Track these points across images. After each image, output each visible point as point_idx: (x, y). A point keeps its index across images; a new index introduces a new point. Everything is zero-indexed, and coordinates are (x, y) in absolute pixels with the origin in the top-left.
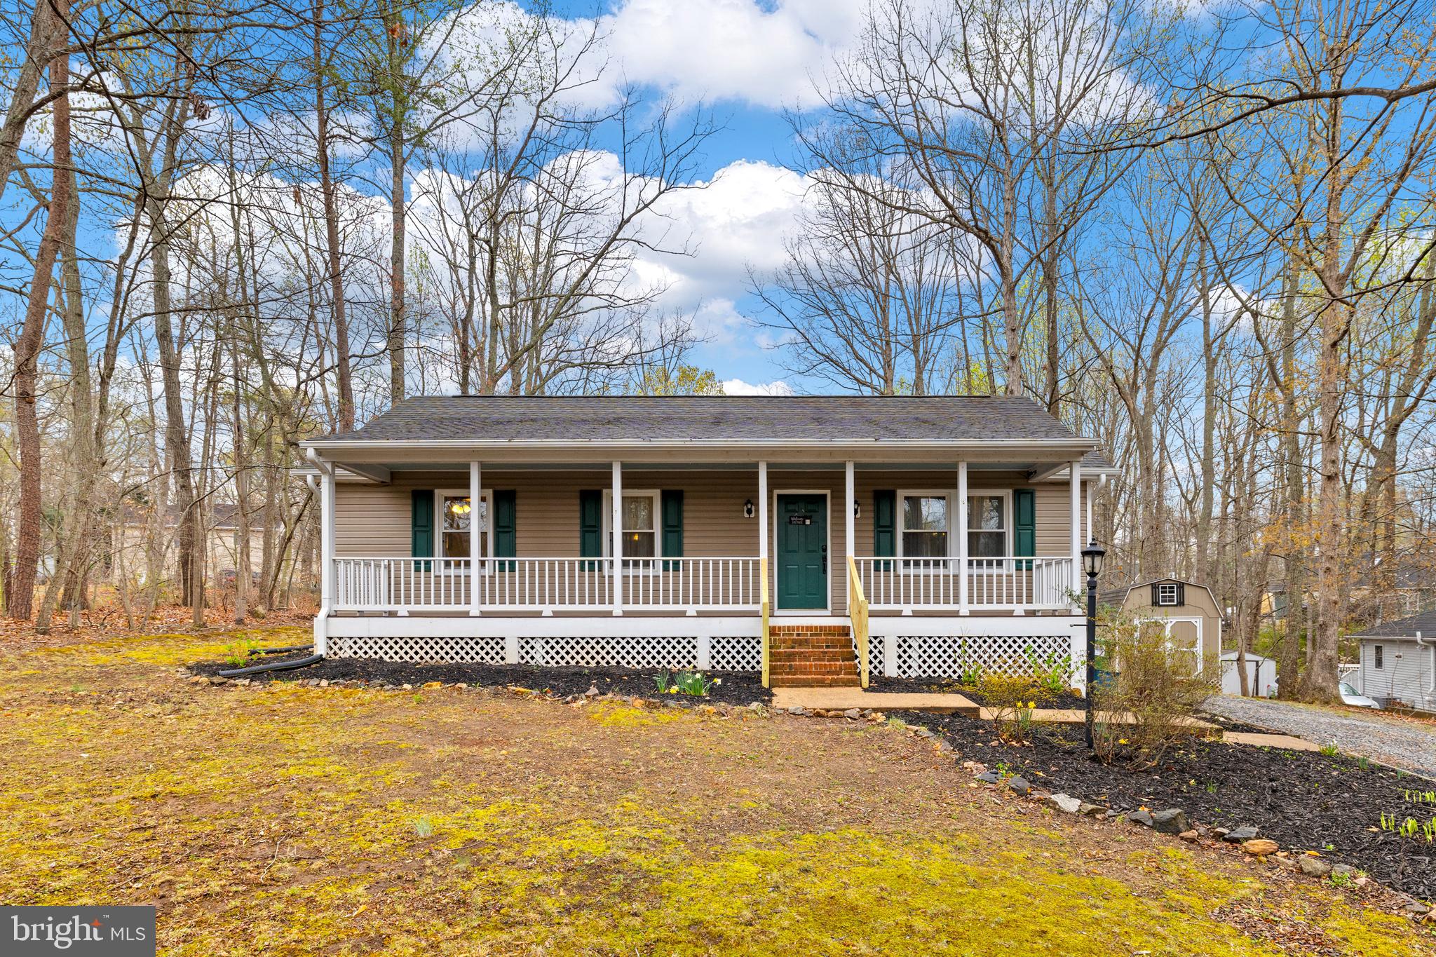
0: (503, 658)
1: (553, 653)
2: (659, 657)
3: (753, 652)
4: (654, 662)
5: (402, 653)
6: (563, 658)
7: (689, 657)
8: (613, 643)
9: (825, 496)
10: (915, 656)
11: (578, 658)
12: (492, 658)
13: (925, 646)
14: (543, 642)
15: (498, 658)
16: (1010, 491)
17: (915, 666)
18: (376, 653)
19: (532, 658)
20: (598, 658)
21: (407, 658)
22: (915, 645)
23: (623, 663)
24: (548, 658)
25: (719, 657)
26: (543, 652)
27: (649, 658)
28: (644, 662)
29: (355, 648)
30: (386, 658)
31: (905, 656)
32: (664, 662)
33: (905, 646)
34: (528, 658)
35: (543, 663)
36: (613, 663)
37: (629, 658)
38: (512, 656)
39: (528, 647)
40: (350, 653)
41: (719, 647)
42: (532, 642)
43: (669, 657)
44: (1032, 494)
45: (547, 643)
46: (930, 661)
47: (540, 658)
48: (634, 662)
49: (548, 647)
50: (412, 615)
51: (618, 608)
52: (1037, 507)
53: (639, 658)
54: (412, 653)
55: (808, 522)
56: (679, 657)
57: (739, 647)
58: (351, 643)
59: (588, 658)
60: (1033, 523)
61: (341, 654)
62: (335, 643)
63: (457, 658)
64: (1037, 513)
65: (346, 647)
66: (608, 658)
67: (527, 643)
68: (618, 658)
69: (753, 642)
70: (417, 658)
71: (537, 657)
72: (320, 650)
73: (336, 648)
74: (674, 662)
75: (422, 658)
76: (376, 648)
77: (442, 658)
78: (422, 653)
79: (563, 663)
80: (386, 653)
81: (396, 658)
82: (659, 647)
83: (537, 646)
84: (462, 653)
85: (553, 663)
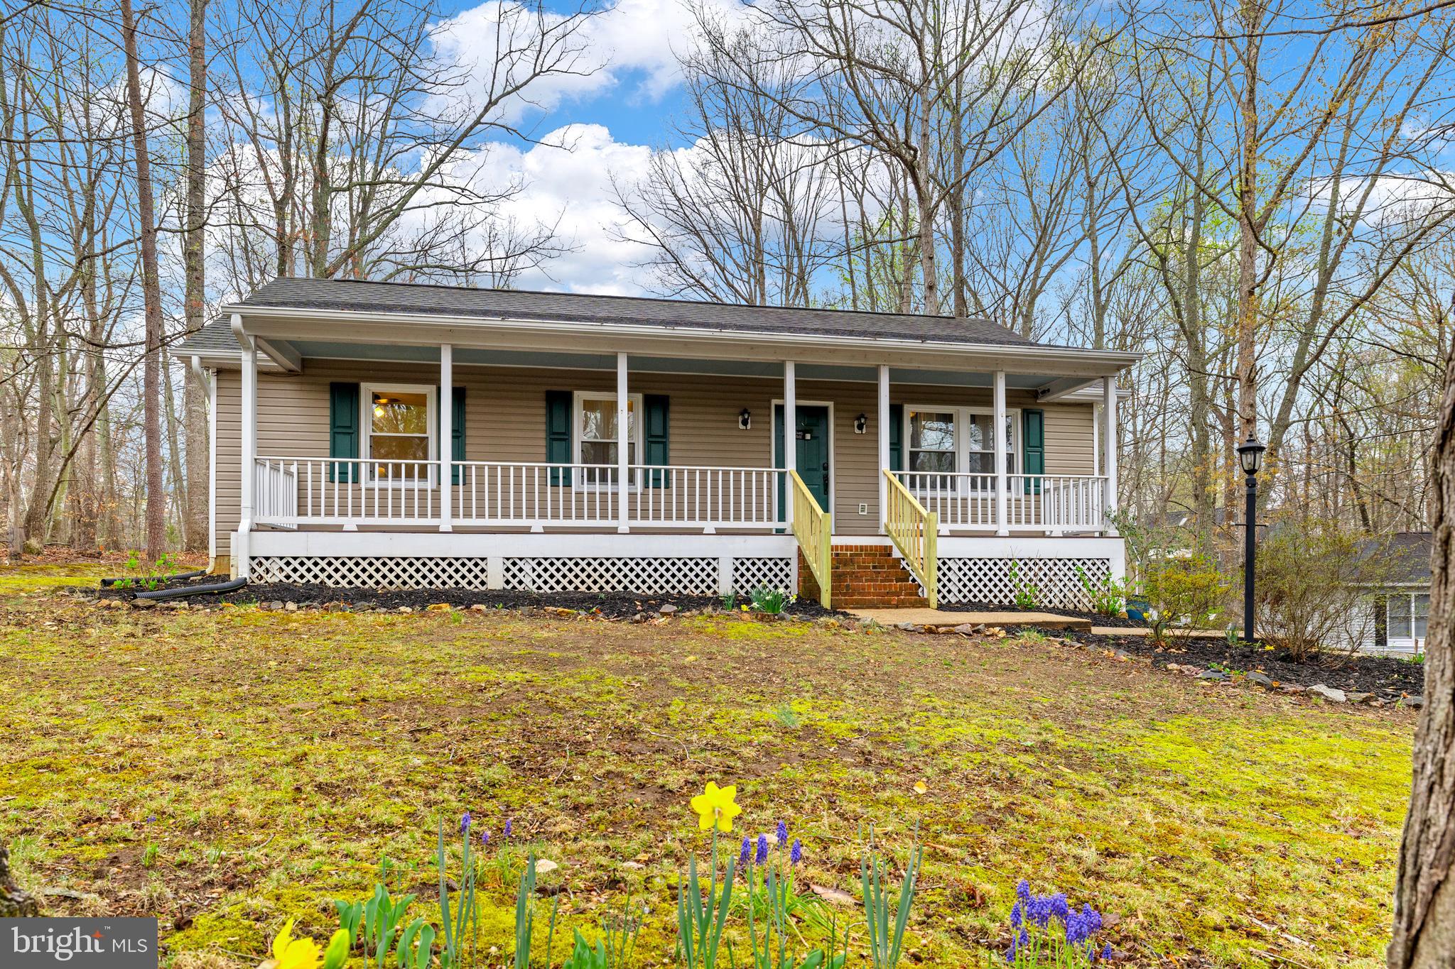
0: (483, 583)
1: (546, 576)
2: (674, 581)
3: (782, 575)
4: (668, 587)
5: (351, 576)
6: (558, 582)
7: (709, 581)
8: (620, 564)
9: (824, 410)
10: (955, 579)
11: (577, 582)
12: (470, 583)
13: (965, 569)
14: (534, 564)
15: (477, 582)
16: (1019, 411)
17: (955, 590)
18: (316, 577)
19: (520, 582)
20: (602, 582)
21: (358, 583)
22: (955, 568)
23: (632, 588)
24: (540, 582)
25: (742, 581)
26: (534, 576)
27: (662, 581)
28: (656, 587)
29: (288, 570)
30: (330, 583)
31: (945, 580)
32: (680, 587)
33: (945, 568)
34: (514, 582)
35: (534, 588)
36: (620, 588)
37: (638, 582)
38: (495, 581)
39: (515, 570)
40: (281, 576)
41: (743, 569)
42: (520, 564)
43: (686, 581)
44: (1040, 414)
45: (539, 564)
46: (970, 585)
47: (528, 582)
48: (644, 587)
49: (540, 570)
50: (362, 529)
51: (624, 524)
52: (1046, 428)
53: (650, 581)
54: (364, 576)
55: (808, 436)
56: (697, 581)
57: (765, 569)
58: (282, 564)
59: (589, 582)
60: (1041, 445)
61: (267, 578)
62: (260, 564)
63: (425, 583)
64: (1046, 435)
65: (274, 568)
66: (614, 582)
67: (514, 564)
68: (626, 582)
69: (782, 564)
70: (371, 583)
71: (527, 581)
72: (240, 570)
73: (260, 570)
74: (692, 587)
75: (377, 583)
76: (316, 570)
77: (404, 583)
78: (378, 576)
79: (558, 588)
80: (330, 577)
81: (344, 583)
82: (674, 569)
83: (527, 568)
84: (431, 576)
85: (546, 588)
